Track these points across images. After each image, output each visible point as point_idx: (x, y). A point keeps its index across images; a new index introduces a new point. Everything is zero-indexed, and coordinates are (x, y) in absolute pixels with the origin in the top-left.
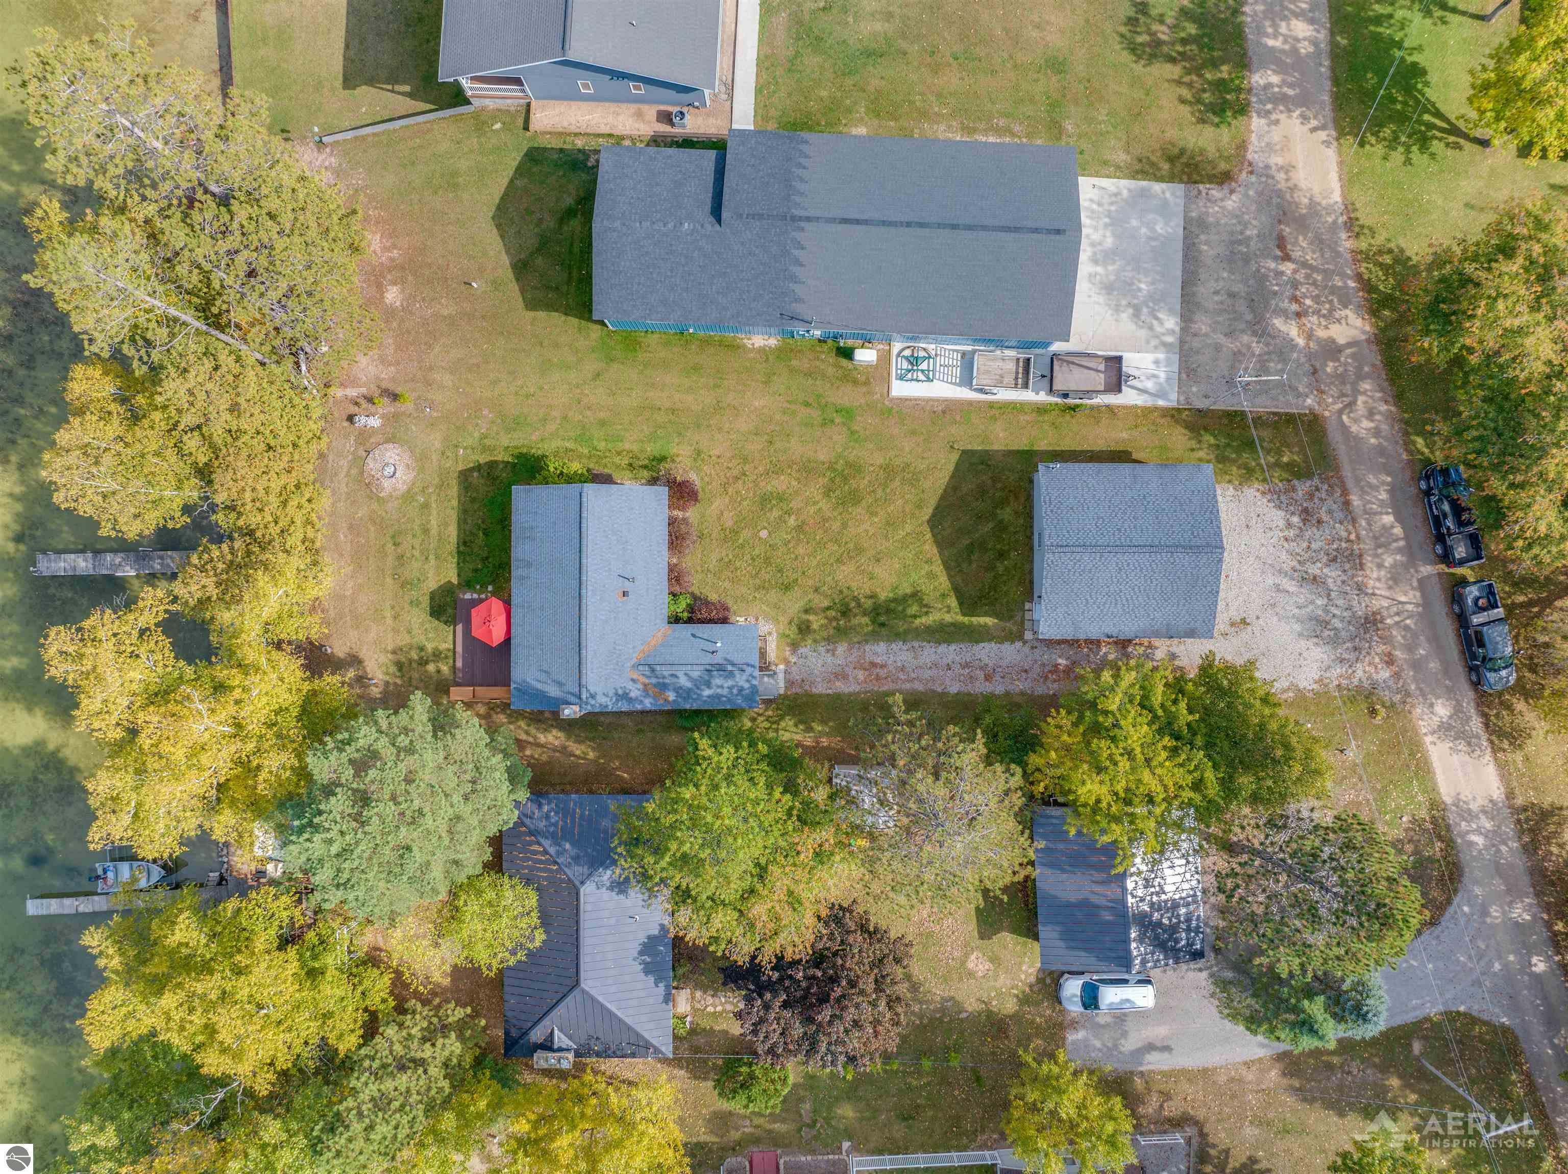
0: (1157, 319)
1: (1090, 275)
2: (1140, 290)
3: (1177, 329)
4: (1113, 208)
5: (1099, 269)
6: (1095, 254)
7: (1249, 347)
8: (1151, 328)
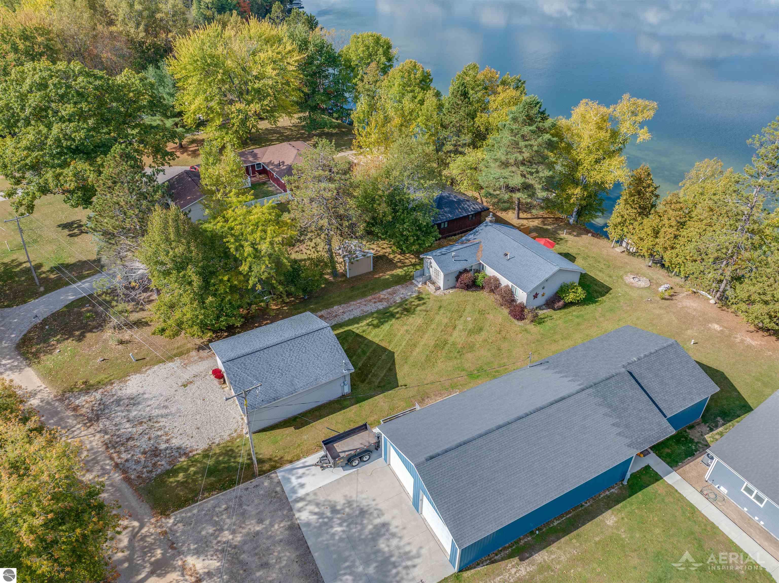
0: (315, 514)
1: (383, 514)
2: (340, 525)
3: (297, 515)
4: (394, 571)
5: (377, 521)
6: (388, 530)
7: (233, 532)
8: (317, 505)
